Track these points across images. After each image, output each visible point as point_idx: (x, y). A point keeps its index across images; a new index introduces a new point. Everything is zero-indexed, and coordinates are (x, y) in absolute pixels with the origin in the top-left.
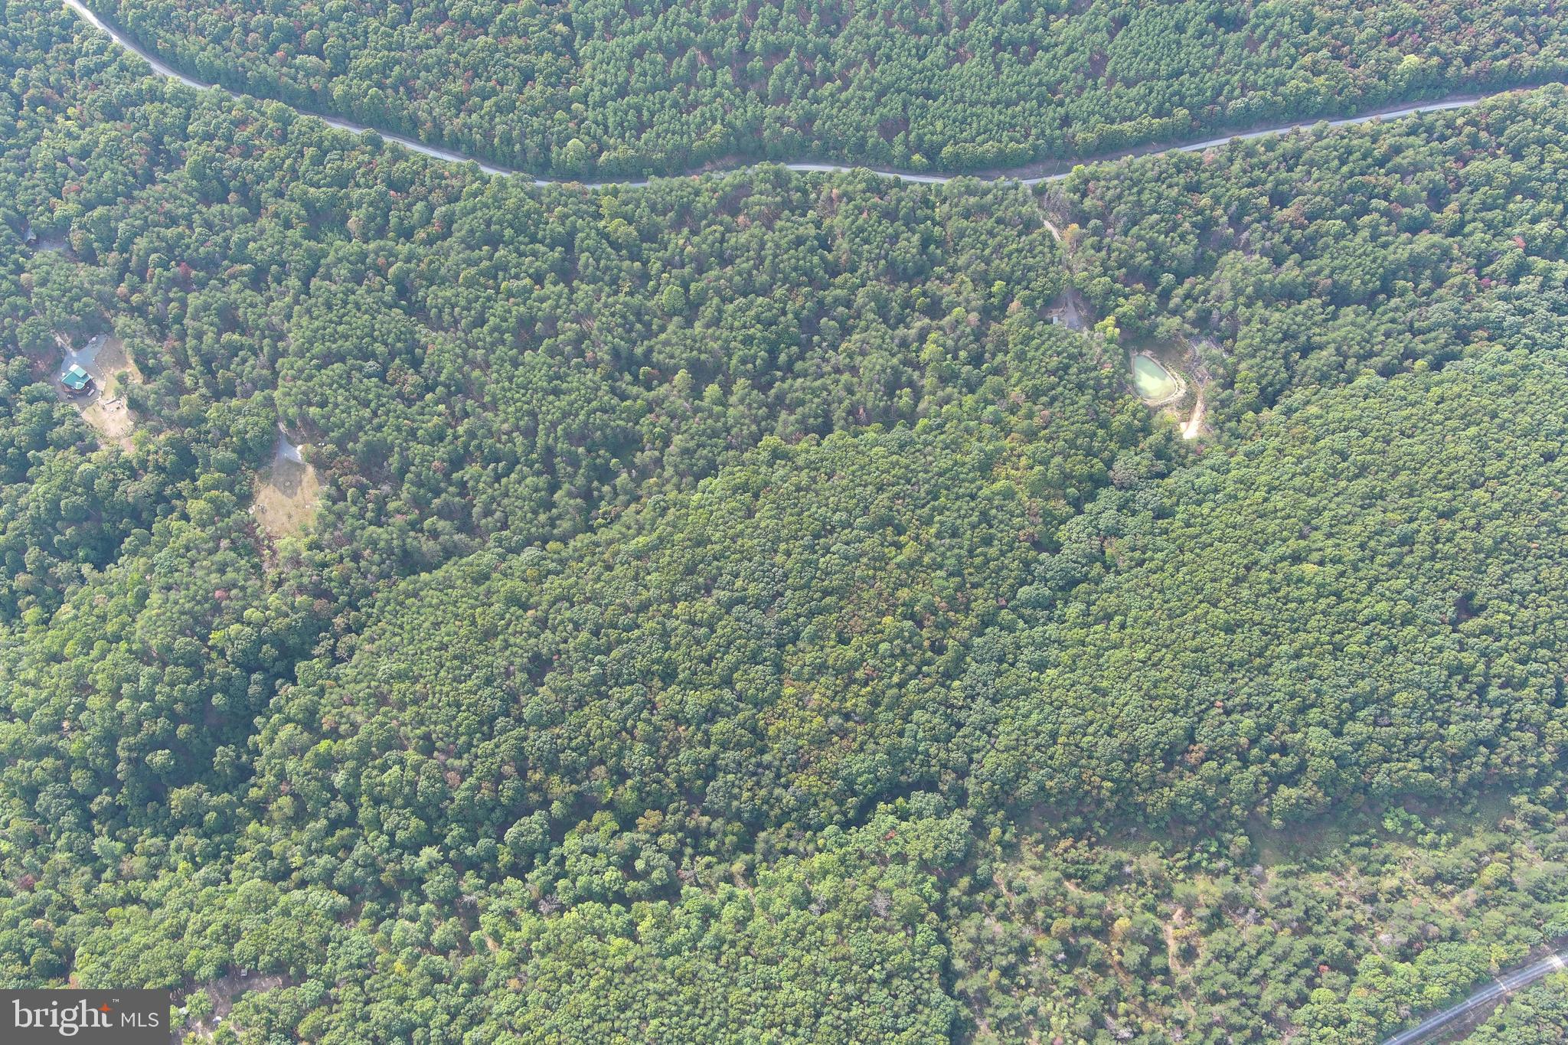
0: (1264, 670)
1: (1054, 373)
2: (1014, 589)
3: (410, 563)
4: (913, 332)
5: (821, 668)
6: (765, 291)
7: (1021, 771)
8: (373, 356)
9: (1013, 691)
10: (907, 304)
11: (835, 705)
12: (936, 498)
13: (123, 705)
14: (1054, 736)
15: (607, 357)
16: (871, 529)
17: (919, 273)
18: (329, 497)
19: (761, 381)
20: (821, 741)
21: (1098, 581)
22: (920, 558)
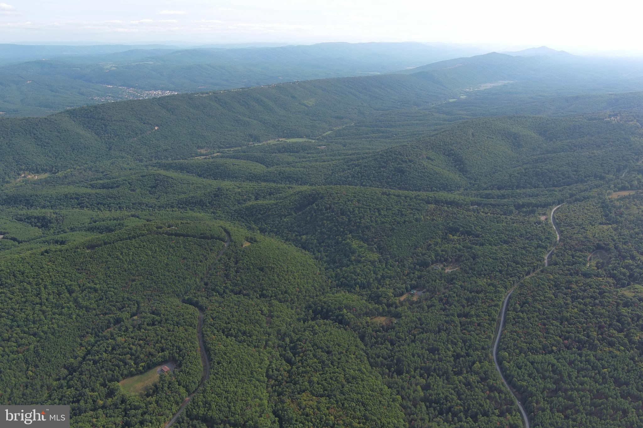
3: (362, 336)
15: (427, 365)
16: (364, 415)
20: (299, 404)
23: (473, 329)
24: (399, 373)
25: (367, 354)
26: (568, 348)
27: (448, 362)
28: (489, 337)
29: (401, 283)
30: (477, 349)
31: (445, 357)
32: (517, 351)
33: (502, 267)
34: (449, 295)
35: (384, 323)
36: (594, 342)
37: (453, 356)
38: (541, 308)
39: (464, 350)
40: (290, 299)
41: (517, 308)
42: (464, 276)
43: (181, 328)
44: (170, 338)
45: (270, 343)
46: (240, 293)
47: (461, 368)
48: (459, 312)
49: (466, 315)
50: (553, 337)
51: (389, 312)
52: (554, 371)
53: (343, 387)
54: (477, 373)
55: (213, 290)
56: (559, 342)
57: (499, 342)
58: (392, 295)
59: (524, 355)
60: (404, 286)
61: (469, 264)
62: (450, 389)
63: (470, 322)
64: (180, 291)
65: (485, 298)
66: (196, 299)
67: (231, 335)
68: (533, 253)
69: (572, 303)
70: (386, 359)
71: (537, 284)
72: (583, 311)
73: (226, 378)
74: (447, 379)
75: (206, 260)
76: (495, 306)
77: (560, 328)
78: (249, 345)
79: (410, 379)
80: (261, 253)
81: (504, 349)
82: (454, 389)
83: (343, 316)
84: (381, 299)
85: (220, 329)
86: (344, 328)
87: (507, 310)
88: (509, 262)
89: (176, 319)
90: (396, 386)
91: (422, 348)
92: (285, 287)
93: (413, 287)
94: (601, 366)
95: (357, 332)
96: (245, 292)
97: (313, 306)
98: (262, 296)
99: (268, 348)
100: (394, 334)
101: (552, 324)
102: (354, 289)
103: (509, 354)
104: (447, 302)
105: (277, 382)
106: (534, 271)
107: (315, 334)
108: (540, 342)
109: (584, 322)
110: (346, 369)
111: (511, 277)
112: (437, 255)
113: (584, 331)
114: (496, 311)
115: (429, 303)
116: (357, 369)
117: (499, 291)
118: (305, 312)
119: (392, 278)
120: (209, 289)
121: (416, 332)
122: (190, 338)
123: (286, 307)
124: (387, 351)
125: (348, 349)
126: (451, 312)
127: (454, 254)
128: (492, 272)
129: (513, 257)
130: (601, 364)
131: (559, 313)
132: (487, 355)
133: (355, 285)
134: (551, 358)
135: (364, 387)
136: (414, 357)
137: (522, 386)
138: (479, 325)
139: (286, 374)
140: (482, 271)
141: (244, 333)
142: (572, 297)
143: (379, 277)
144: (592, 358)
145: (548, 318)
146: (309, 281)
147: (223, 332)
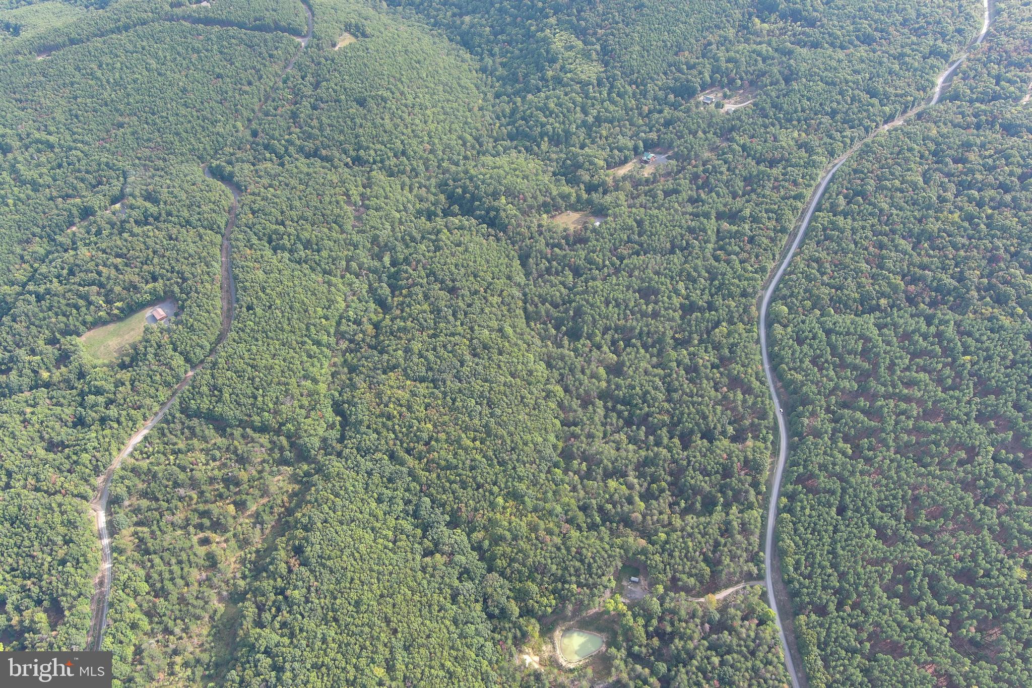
2: (430, 495)
3: (525, 256)
5: (413, 394)
7: (327, 478)
10: (654, 480)
11: (393, 399)
12: (498, 462)
14: (337, 495)
15: (628, 324)
16: (486, 426)
17: (679, 489)
20: (379, 395)
21: (419, 543)
23: (737, 249)
24: (574, 335)
25: (525, 295)
26: (911, 301)
27: (669, 320)
28: (763, 270)
29: (629, 133)
30: (731, 295)
31: (666, 309)
32: (808, 303)
33: (839, 103)
34: (714, 167)
35: (572, 228)
36: (967, 292)
37: (682, 306)
38: (885, 206)
39: (706, 297)
40: (408, 169)
41: (838, 206)
42: (755, 124)
43: (192, 232)
44: (167, 254)
45: (354, 265)
46: (315, 154)
47: (691, 333)
48: (721, 208)
49: (733, 217)
50: (888, 278)
51: (589, 202)
52: (865, 353)
53: (462, 366)
54: (717, 347)
55: (267, 147)
56: (895, 288)
57: (781, 280)
58: (602, 163)
59: (818, 312)
60: (630, 144)
61: (773, 94)
62: (657, 379)
63: (737, 232)
64: (205, 149)
65: (781, 177)
66: (229, 168)
67: (283, 249)
68: (916, 70)
69: (956, 196)
70: (555, 306)
71: (897, 149)
72: (969, 218)
73: (257, 340)
74: (660, 354)
75: (260, 78)
76: (795, 198)
77: (911, 256)
78: (313, 269)
79: (591, 351)
80: (365, 65)
81: (784, 298)
82: (662, 379)
83: (497, 210)
84: (580, 172)
85: (264, 235)
86: (496, 236)
87: (819, 208)
88: (856, 92)
89: (186, 214)
90: (561, 364)
91: (628, 289)
92: (402, 142)
93: (650, 146)
94: (961, 349)
95: (517, 247)
96: (324, 152)
97: (451, 182)
98: (358, 160)
99: (348, 275)
100: (583, 254)
101: (896, 246)
102: (539, 147)
103: (790, 309)
104: (706, 185)
105: (352, 346)
106: (904, 112)
107: (438, 249)
108: (860, 286)
109: (963, 245)
110: (476, 327)
111: (851, 128)
112: (716, 70)
113: (956, 266)
114: (794, 209)
115: (670, 185)
116: (496, 327)
117: (814, 162)
118: (435, 195)
119: (616, 123)
120: (257, 145)
121: (625, 252)
122: (205, 254)
123: (399, 187)
124: (563, 289)
125: (491, 284)
126: (706, 208)
127: (751, 69)
128: (816, 114)
129: (870, 79)
130: (963, 344)
131: (920, 221)
132: (746, 310)
133: (542, 135)
134: (869, 322)
135: (499, 367)
136: (607, 306)
137: (792, 381)
138: (751, 240)
139: (370, 329)
140: (796, 111)
141: (307, 245)
142: (960, 184)
143: (590, 119)
144: (950, 331)
145: (893, 232)
146: (453, 126)
147: (270, 242)
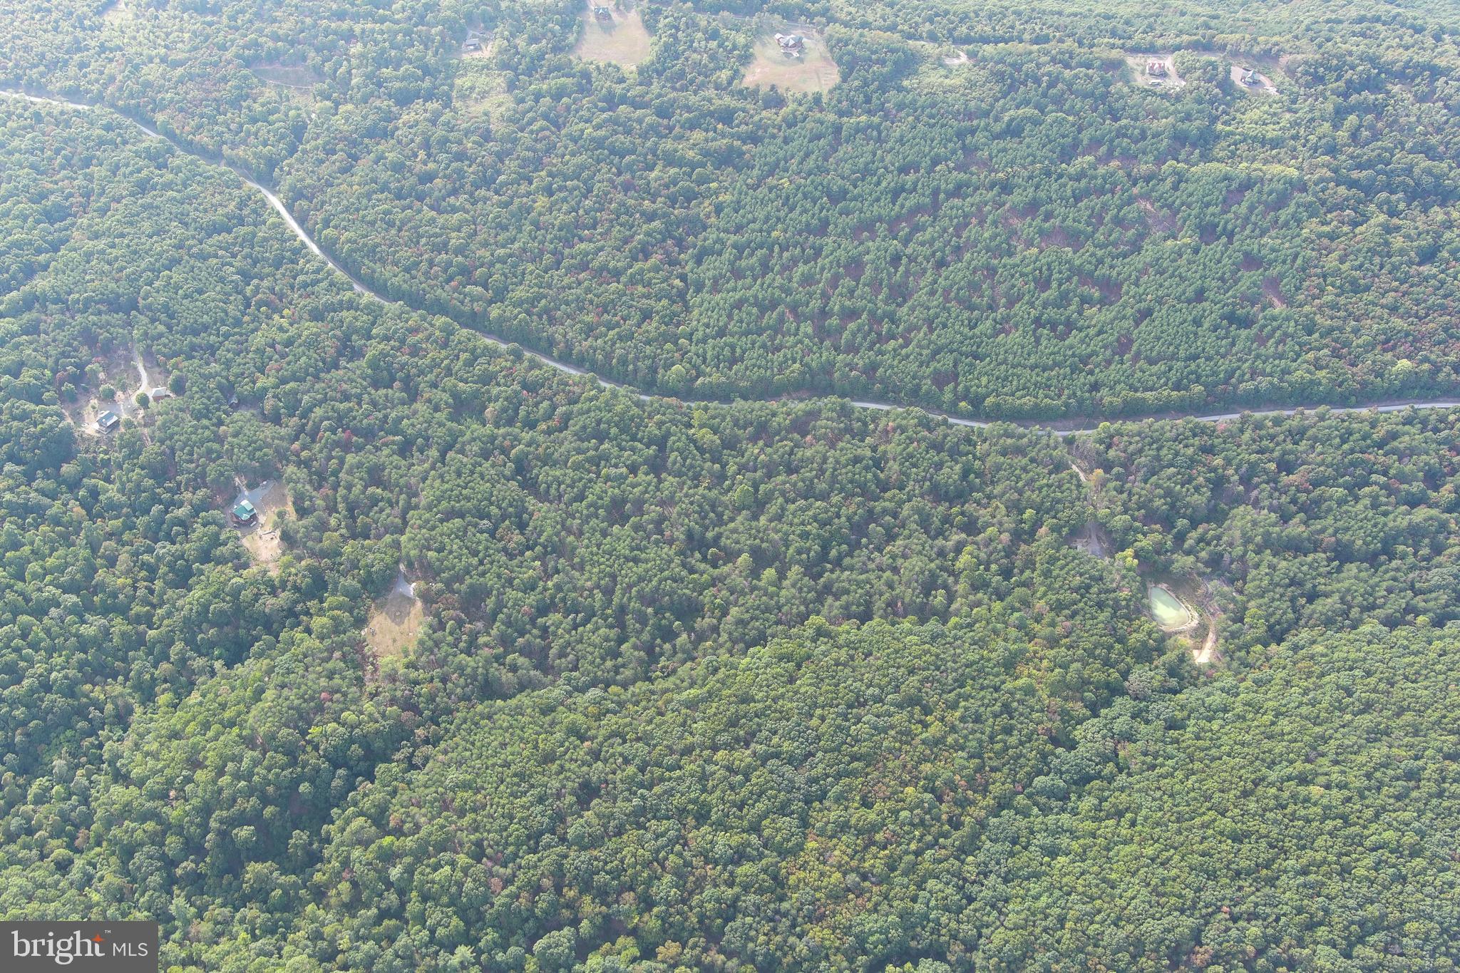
0: (1272, 882)
1: (1076, 590)
2: (1030, 777)
3: (489, 690)
4: (950, 544)
5: (844, 827)
6: (824, 497)
7: (1028, 951)
8: (488, 517)
9: (1025, 872)
10: (946, 520)
11: (854, 863)
12: (961, 686)
13: (225, 780)
16: (900, 706)
17: (960, 496)
18: (431, 626)
19: (813, 569)
21: (1111, 779)
22: (944, 737)
24: (692, 609)
33: (229, 265)
36: (675, 216)
37: (654, 472)
38: (503, 251)
39: (639, 446)
70: (627, 635)
83: (348, 741)
84: (258, 609)
86: (421, 746)
90: (757, 624)
95: (462, 704)
110: (687, 742)
113: (632, 215)
130: (757, 232)
137: (801, 374)
144: (735, 238)
